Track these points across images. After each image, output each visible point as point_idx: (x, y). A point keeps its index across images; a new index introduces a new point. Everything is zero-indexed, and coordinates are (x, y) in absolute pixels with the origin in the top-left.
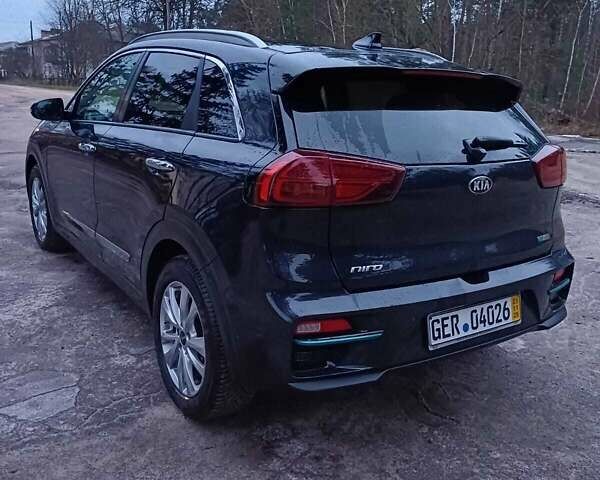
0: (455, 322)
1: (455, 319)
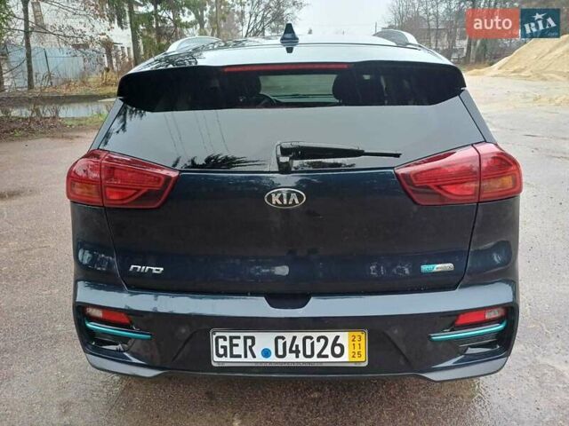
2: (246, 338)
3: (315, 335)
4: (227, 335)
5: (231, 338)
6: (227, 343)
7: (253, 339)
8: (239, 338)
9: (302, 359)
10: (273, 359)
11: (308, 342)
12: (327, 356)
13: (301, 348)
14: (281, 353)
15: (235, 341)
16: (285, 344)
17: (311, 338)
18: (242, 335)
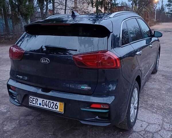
0: (37, 101)
1: (37, 100)
2: (36, 99)
3: (51, 101)
4: (32, 97)
5: (33, 98)
6: (32, 99)
7: (37, 99)
8: (34, 98)
9: (48, 108)
10: (41, 106)
11: (50, 103)
12: (53, 108)
13: (48, 105)
14: (43, 105)
15: (34, 99)
16: (44, 102)
17: (50, 102)
18: (35, 98)
